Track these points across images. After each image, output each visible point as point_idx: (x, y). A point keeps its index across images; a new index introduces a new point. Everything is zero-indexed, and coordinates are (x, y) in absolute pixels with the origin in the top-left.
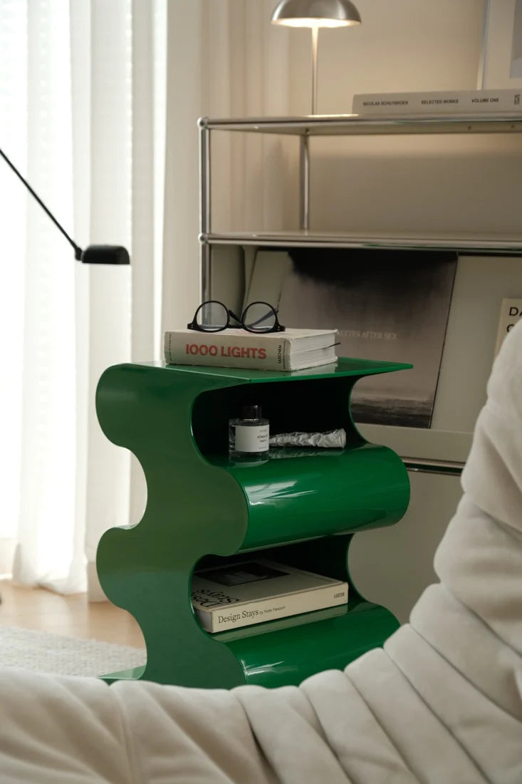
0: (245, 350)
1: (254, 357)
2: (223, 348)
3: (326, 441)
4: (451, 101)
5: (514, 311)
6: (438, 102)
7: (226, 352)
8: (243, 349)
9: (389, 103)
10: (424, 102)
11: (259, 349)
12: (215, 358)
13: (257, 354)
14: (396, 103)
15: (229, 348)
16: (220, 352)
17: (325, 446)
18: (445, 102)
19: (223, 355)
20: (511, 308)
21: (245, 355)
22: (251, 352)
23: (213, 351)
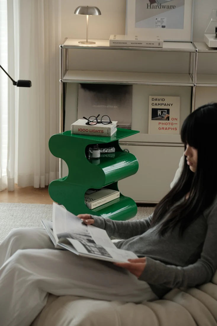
0: (97, 131)
1: (100, 132)
2: (90, 130)
3: (110, 151)
4: (140, 44)
5: (153, 99)
6: (136, 43)
7: (91, 131)
8: (96, 130)
9: (121, 43)
10: (132, 43)
11: (101, 130)
12: (88, 132)
13: (101, 131)
14: (123, 43)
15: (92, 130)
16: (89, 131)
17: (110, 152)
18: (138, 44)
19: (90, 132)
20: (152, 99)
21: (97, 132)
22: (99, 131)
23: (87, 131)
